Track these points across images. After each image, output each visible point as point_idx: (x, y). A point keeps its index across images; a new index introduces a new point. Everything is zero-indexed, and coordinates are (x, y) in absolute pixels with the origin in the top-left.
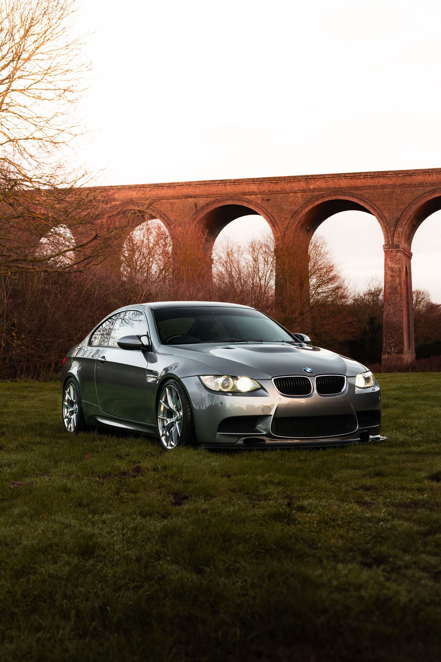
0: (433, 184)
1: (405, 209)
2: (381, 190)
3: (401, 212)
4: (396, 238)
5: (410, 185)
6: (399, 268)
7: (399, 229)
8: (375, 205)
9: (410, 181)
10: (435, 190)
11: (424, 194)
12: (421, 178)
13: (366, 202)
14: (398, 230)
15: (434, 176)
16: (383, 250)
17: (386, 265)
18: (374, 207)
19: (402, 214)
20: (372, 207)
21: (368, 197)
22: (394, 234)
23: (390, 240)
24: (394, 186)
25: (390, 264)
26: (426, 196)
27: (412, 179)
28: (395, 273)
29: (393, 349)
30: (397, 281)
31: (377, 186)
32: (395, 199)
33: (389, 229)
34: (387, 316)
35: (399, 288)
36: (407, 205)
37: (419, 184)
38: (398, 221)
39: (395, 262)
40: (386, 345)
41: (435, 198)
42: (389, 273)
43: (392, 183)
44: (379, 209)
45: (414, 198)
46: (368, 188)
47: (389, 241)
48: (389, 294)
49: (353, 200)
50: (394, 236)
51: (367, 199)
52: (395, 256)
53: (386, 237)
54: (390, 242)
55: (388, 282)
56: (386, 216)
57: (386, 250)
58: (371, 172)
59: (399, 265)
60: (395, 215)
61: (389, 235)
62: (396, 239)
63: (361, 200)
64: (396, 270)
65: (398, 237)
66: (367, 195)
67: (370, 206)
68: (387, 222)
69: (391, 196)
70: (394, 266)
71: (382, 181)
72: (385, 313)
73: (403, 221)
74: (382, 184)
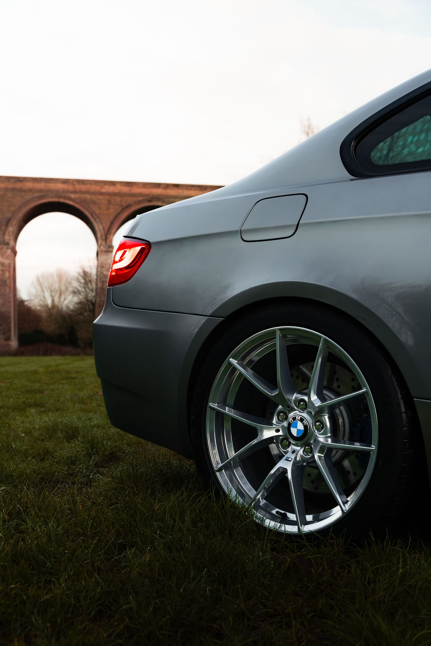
0: (41, 191)
5: (21, 190)
7: (9, 228)
11: (33, 199)
22: (5, 232)
23: (2, 238)
24: (6, 189)
32: (7, 201)
36: (17, 207)
43: (4, 187)
50: (5, 234)
52: (6, 252)
54: (2, 240)
62: (6, 237)
65: (9, 235)
69: (3, 198)
70: (4, 261)
73: (14, 221)
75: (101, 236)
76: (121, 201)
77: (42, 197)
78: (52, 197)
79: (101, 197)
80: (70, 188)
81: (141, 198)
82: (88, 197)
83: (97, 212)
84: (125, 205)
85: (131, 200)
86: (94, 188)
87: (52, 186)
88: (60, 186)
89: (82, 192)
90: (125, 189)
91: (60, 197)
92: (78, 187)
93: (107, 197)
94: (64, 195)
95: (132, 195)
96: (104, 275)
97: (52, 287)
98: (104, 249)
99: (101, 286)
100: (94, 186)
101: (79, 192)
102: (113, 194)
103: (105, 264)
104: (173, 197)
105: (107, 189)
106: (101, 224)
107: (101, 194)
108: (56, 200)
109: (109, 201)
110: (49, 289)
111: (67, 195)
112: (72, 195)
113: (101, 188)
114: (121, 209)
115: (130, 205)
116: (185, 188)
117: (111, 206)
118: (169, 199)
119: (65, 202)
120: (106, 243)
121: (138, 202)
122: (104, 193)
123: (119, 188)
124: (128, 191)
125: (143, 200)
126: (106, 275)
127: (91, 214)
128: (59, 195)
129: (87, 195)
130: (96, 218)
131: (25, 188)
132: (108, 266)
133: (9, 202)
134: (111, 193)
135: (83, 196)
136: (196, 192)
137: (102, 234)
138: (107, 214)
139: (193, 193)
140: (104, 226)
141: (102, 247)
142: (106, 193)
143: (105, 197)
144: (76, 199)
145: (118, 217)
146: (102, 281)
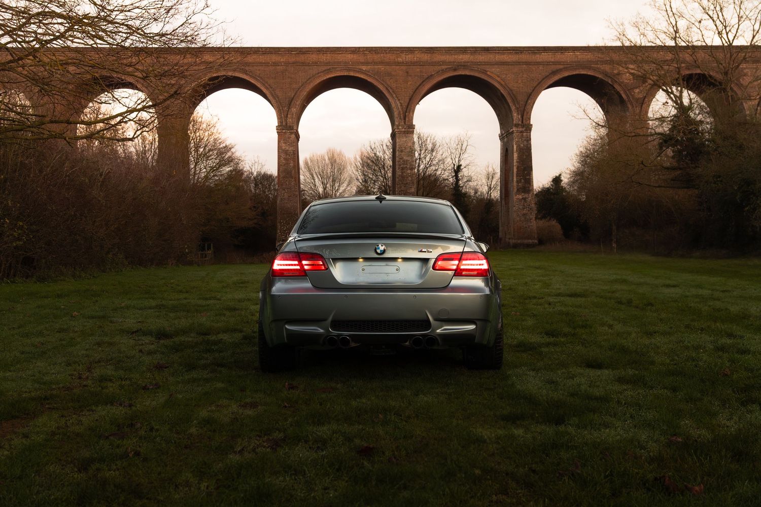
0: (328, 64)
1: (299, 89)
2: (274, 68)
3: (295, 91)
5: (304, 64)
6: (294, 151)
7: (292, 109)
8: (267, 83)
10: (329, 69)
11: (318, 73)
12: (315, 56)
13: (257, 79)
14: (291, 111)
15: (329, 55)
16: (276, 131)
17: (279, 147)
18: (266, 85)
19: (295, 94)
20: (264, 85)
21: (260, 74)
22: (287, 115)
23: (284, 121)
24: (287, 64)
25: (284, 146)
26: (320, 76)
27: (306, 57)
28: (289, 156)
30: (292, 165)
31: (269, 63)
32: (289, 77)
33: (282, 109)
34: (281, 201)
35: (293, 172)
36: (300, 84)
37: (313, 63)
38: (291, 101)
39: (289, 145)
40: (280, 232)
41: (330, 78)
42: (283, 155)
43: (284, 60)
44: (271, 88)
45: (308, 77)
46: (259, 65)
47: (282, 122)
48: (283, 177)
49: (243, 77)
50: (287, 117)
51: (259, 77)
52: (289, 138)
53: (279, 117)
54: (284, 123)
55: (281, 165)
56: (279, 95)
57: (279, 131)
58: (263, 48)
59: (293, 148)
60: (289, 95)
61: (282, 115)
62: (289, 120)
63: (251, 76)
64: (290, 153)
65: (292, 118)
66: (258, 72)
67: (262, 83)
68: (280, 102)
69: (284, 74)
70: (287, 148)
71: (274, 58)
72: (279, 198)
73: (297, 102)
74: (274, 61)
75: (399, 114)
76: (421, 72)
77: (328, 71)
78: (340, 71)
79: (398, 67)
80: (362, 59)
81: (444, 67)
82: (382, 68)
83: (394, 86)
84: (426, 76)
85: (432, 70)
86: (389, 57)
87: (340, 57)
88: (349, 57)
89: (375, 63)
90: (426, 57)
91: (349, 70)
92: (370, 57)
93: (404, 68)
94: (354, 67)
95: (433, 64)
96: (404, 161)
97: (323, 172)
98: (403, 130)
99: (400, 173)
100: (388, 55)
101: (372, 63)
102: (412, 63)
103: (405, 147)
104: (483, 63)
105: (404, 58)
106: (399, 100)
107: (397, 64)
108: (346, 74)
109: (407, 72)
110: (320, 175)
111: (358, 67)
112: (363, 67)
113: (397, 57)
114: (422, 81)
115: (432, 75)
116: (497, 52)
117: (410, 78)
118: (479, 67)
119: (355, 75)
120: (405, 123)
121: (441, 72)
122: (401, 63)
123: (418, 56)
124: (429, 59)
125: (446, 69)
126: (407, 160)
127: (387, 89)
128: (349, 68)
129: (381, 67)
130: (393, 93)
131: (308, 62)
132: (408, 150)
133: (291, 78)
134: (409, 63)
135: (376, 67)
136: (510, 56)
137: (400, 112)
138: (405, 88)
139: (506, 58)
140: (402, 102)
141: (400, 127)
142: (403, 63)
143: (402, 67)
144: (368, 72)
145: (417, 91)
146: (402, 168)
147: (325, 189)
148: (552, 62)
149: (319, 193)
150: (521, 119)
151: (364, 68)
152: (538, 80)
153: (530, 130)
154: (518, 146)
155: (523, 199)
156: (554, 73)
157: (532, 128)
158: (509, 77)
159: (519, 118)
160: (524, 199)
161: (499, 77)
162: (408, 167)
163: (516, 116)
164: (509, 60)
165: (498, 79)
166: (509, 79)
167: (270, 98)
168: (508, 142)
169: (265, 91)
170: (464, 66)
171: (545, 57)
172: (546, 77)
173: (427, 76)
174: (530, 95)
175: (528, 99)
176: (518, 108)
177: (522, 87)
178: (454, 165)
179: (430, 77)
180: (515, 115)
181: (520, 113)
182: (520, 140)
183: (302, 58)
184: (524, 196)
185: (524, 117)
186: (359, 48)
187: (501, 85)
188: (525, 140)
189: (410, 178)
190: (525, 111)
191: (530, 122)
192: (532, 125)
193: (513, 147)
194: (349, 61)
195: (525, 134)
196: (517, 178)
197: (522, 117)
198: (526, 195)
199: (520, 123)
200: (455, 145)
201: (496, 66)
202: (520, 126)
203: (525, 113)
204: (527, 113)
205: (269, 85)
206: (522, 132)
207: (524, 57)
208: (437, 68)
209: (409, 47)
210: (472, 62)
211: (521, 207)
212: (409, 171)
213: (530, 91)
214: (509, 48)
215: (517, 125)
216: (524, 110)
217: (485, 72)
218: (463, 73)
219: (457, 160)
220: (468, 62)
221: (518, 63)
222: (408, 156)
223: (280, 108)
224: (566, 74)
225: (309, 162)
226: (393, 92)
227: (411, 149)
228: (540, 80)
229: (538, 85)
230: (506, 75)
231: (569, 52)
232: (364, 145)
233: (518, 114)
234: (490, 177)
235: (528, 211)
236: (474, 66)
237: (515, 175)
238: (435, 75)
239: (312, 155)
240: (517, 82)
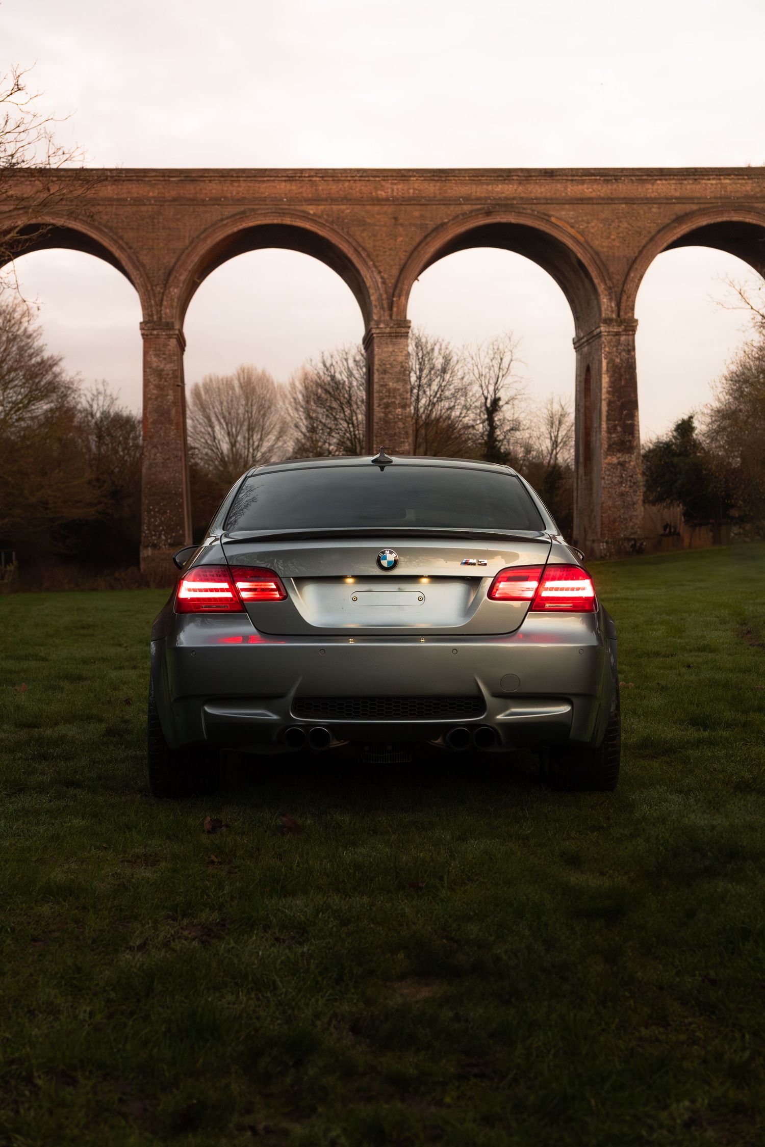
0: (240, 201)
1: (184, 250)
2: (135, 209)
3: (176, 255)
4: (166, 308)
5: (194, 201)
6: (174, 371)
7: (171, 289)
8: (121, 238)
9: (193, 192)
10: (244, 212)
11: (222, 220)
12: (215, 186)
13: (103, 231)
14: (170, 292)
15: (243, 184)
16: (140, 332)
17: (146, 364)
18: (121, 242)
19: (178, 260)
20: (116, 242)
21: (108, 221)
22: (162, 300)
23: (154, 312)
24: (161, 201)
25: (154, 360)
26: (225, 225)
27: (198, 189)
28: (166, 381)
29: (163, 537)
30: (171, 398)
31: (126, 200)
32: (164, 228)
33: (152, 289)
34: (150, 469)
35: (173, 412)
36: (187, 242)
37: (211, 199)
38: (169, 274)
39: (165, 359)
40: (148, 529)
42: (154, 380)
43: (156, 194)
44: (131, 248)
45: (203, 227)
46: (107, 203)
47: (151, 315)
48: (154, 423)
49: (75, 227)
50: (161, 304)
51: (105, 226)
52: (166, 345)
53: (146, 306)
54: (155, 317)
55: (150, 399)
56: (146, 262)
57: (146, 332)
58: (114, 169)
59: (172, 365)
60: (165, 261)
61: (153, 302)
62: (166, 311)
63: (91, 226)
64: (168, 374)
65: (171, 306)
66: (105, 217)
67: (112, 239)
68: (147, 275)
69: (156, 221)
70: (162, 366)
71: (137, 190)
72: (146, 463)
73: (181, 275)
74: (135, 195)
75: (380, 299)
76: (422, 217)
77: (243, 215)
78: (265, 215)
79: (377, 208)
80: (307, 191)
81: (467, 208)
82: (347, 209)
83: (369, 244)
84: (431, 225)
85: (443, 213)
86: (360, 189)
87: (265, 189)
88: (283, 188)
89: (332, 200)
90: (431, 189)
91: (284, 214)
92: (323, 188)
93: (390, 209)
94: (292, 207)
95: (447, 202)
96: (389, 391)
97: (230, 414)
98: (388, 330)
99: (382, 415)
100: (358, 184)
101: (326, 200)
102: (404, 201)
103: (390, 364)
104: (543, 201)
105: (390, 190)
106: (380, 272)
107: (376, 202)
108: (275, 222)
109: (396, 219)
110: (224, 417)
111: (298, 208)
112: (310, 207)
113: (376, 189)
114: (423, 234)
115: (443, 225)
116: (570, 178)
117: (401, 229)
118: (534, 207)
119: (294, 224)
120: (391, 316)
121: (461, 217)
122: (383, 200)
123: (416, 186)
124: (437, 192)
125: (472, 211)
126: (395, 390)
127: (355, 250)
128: (280, 209)
129: (344, 207)
130: (367, 260)
131: (202, 196)
132: (398, 369)
133: (169, 229)
134: (398, 199)
135: (335, 208)
136: (595, 186)
137: (381, 295)
138: (390, 249)
139: (587, 190)
140: (386, 276)
141: (382, 326)
142: (387, 200)
143: (385, 208)
144: (320, 217)
145: (416, 253)
146: (384, 404)
147: (233, 444)
148: (676, 198)
149: (222, 453)
150: (615, 309)
151: (311, 210)
152: (649, 232)
153: (634, 330)
154: (611, 362)
155: (619, 463)
156: (680, 219)
157: (638, 327)
158: (593, 227)
159: (611, 307)
160: (622, 464)
161: (572, 227)
162: (397, 402)
163: (606, 304)
164: (593, 195)
165: (572, 231)
166: (592, 231)
167: (129, 267)
168: (590, 353)
169: (117, 253)
170: (506, 205)
171: (661, 188)
172: (664, 228)
173: (434, 226)
174: (634, 261)
175: (630, 268)
176: (610, 288)
177: (619, 247)
178: (486, 399)
179: (440, 228)
180: (604, 300)
181: (614, 297)
182: (615, 349)
183: (190, 190)
184: (621, 460)
185: (623, 305)
186: (302, 171)
187: (577, 242)
188: (624, 350)
189: (400, 425)
190: (624, 294)
191: (633, 314)
192: (637, 321)
193: (600, 362)
194: (283, 195)
195: (623, 338)
196: (607, 424)
197: (618, 305)
198: (626, 457)
199: (614, 316)
200: (488, 360)
201: (567, 206)
202: (615, 324)
203: (624, 298)
204: (628, 297)
205: (127, 243)
206: (617, 334)
207: (623, 189)
208: (454, 210)
209: (399, 170)
210: (522, 198)
211: (616, 480)
212: (399, 411)
213: (633, 255)
214: (592, 171)
215: (608, 321)
216: (623, 291)
217: (546, 218)
218: (504, 220)
219: (491, 388)
220: (514, 198)
221: (610, 200)
222: (397, 381)
223: (147, 287)
224: (704, 221)
225: (203, 393)
226: (369, 256)
227: (402, 367)
228: (653, 233)
229: (647, 243)
230: (588, 223)
231: (709, 179)
232: (311, 360)
233: (611, 300)
234: (555, 421)
235: (631, 487)
236: (524, 206)
237: (604, 418)
238: (450, 224)
239: (208, 380)
240: (608, 238)
